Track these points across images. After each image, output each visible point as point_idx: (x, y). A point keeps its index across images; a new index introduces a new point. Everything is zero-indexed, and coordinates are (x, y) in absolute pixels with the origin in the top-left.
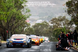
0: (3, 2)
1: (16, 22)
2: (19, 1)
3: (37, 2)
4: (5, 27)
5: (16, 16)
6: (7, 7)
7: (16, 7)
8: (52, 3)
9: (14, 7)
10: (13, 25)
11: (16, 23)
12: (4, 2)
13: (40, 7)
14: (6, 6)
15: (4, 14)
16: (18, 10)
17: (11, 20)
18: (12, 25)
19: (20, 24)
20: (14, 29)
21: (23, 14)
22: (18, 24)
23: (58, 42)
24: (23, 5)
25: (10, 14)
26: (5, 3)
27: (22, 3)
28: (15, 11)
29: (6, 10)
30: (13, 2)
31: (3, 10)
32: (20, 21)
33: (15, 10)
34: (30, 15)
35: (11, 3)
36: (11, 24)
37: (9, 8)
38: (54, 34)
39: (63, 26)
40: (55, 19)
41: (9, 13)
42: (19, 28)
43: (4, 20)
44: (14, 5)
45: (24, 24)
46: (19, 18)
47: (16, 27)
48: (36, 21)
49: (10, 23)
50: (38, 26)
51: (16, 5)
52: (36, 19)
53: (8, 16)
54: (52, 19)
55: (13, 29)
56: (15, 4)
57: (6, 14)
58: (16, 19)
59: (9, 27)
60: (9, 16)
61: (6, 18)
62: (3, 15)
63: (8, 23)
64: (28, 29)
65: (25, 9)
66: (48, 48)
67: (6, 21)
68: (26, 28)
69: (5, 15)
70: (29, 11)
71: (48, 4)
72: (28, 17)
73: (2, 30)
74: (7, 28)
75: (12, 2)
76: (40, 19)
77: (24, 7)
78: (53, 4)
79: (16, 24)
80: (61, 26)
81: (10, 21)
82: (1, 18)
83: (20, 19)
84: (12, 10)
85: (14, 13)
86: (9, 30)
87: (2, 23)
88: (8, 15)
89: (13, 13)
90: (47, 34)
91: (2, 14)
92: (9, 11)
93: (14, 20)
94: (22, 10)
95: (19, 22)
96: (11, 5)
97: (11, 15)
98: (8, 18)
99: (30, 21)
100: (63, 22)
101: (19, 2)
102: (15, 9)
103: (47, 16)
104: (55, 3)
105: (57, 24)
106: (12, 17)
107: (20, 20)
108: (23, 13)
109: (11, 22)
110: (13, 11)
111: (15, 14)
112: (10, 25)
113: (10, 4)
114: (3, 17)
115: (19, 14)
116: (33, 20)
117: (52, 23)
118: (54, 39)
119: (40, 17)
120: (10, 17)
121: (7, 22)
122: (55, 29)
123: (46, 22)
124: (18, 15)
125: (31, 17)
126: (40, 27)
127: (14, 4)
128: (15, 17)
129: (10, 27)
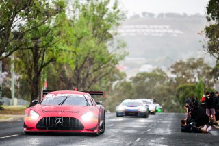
0: (67, 25)
1: (95, 68)
2: (101, 24)
4: (71, 79)
5: (94, 56)
6: (75, 35)
7: (96, 35)
9: (92, 35)
10: (89, 76)
11: (95, 70)
12: (70, 26)
13: (149, 37)
14: (75, 33)
15: (69, 52)
16: (99, 44)
17: (84, 63)
18: (85, 74)
19: (103, 74)
20: (91, 84)
21: (110, 51)
22: (100, 73)
24: (110, 32)
25: (82, 51)
26: (72, 27)
27: (109, 27)
28: (93, 45)
29: (74, 43)
30: (90, 24)
31: (67, 42)
32: (104, 66)
33: (92, 43)
34: (126, 54)
36: (83, 74)
37: (79, 39)
41: (79, 49)
42: (101, 82)
43: (68, 64)
44: (90, 32)
45: (113, 74)
46: (102, 60)
47: (95, 81)
49: (82, 72)
51: (95, 31)
52: (139, 63)
53: (77, 56)
55: (87, 84)
56: (94, 29)
57: (75, 52)
58: (94, 61)
59: (79, 79)
60: (81, 55)
61: (74, 60)
62: (67, 53)
63: (78, 70)
64: (122, 84)
65: (115, 42)
67: (73, 67)
68: (116, 82)
69: (72, 53)
70: (124, 45)
72: (121, 59)
73: (65, 85)
74: (75, 82)
75: (88, 24)
76: (147, 63)
77: (114, 37)
79: (95, 73)
80: (192, 79)
81: (82, 67)
82: (63, 59)
83: (104, 62)
84: (87, 43)
85: (90, 48)
86: (79, 86)
87: (64, 71)
88: (77, 53)
89: (88, 49)
90: (164, 95)
91: (65, 51)
93: (91, 63)
94: (109, 42)
95: (101, 70)
96: (85, 31)
98: (77, 60)
99: (125, 68)
101: (102, 26)
102: (92, 41)
106: (86, 58)
107: (104, 64)
108: (110, 49)
109: (85, 68)
110: (90, 44)
111: (94, 52)
112: (81, 76)
113: (84, 28)
114: (68, 56)
115: (103, 51)
116: (132, 66)
120: (82, 57)
121: (76, 67)
122: (180, 85)
124: (100, 53)
125: (127, 59)
127: (90, 28)
128: (93, 59)
129: (82, 81)
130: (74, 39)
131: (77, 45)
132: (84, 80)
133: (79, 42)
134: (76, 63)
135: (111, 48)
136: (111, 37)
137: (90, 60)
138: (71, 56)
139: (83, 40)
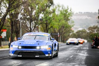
3: (79, 16)
5: (64, 25)
6: (58, 19)
7: (65, 19)
8: (88, 17)
9: (63, 19)
10: (63, 32)
11: (65, 30)
12: (57, 16)
13: (81, 19)
16: (66, 22)
20: (63, 34)
23: (93, 43)
24: (69, 18)
34: (74, 25)
37: (60, 20)
38: (90, 37)
39: (96, 32)
40: (91, 27)
41: (60, 23)
43: (56, 28)
45: (70, 31)
47: (65, 33)
48: (78, 28)
50: (80, 32)
52: (78, 27)
54: (89, 27)
55: (62, 34)
56: (64, 17)
57: (58, 25)
58: (64, 27)
60: (60, 25)
64: (73, 34)
65: (71, 21)
66: (86, 47)
68: (71, 33)
70: (73, 22)
71: (86, 18)
72: (73, 26)
75: (62, 16)
76: (80, 27)
77: (70, 20)
78: (90, 18)
79: (65, 31)
80: (95, 32)
81: (61, 29)
83: (67, 27)
85: (63, 23)
87: (55, 30)
90: (86, 37)
92: (60, 22)
94: (69, 21)
95: (67, 30)
96: (61, 18)
97: (62, 25)
98: (59, 27)
99: (74, 29)
100: (96, 29)
101: (67, 16)
102: (64, 21)
103: (85, 26)
104: (91, 17)
105: (92, 30)
112: (61, 32)
115: (67, 24)
116: (76, 28)
117: (89, 30)
118: (90, 41)
119: (80, 26)
121: (59, 29)
122: (91, 34)
123: (85, 30)
125: (74, 26)
126: (81, 33)
130: (58, 21)
131: (59, 22)
134: (59, 28)
135: (69, 23)
136: (69, 20)
138: (57, 26)
139: (61, 21)
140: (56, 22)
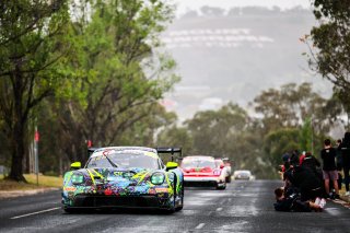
0: (72, 32)
1: (123, 106)
2: (131, 28)
4: (80, 127)
5: (120, 84)
6: (86, 49)
7: (122, 50)
9: (114, 49)
10: (113, 120)
11: (122, 110)
12: (77, 33)
13: (216, 49)
14: (85, 45)
15: (77, 78)
16: (128, 63)
17: (102, 99)
18: (106, 117)
19: (136, 116)
20: (115, 134)
21: (148, 76)
22: (132, 115)
24: (148, 41)
25: (98, 76)
26: (80, 37)
27: (145, 33)
28: (118, 66)
30: (110, 30)
31: (72, 61)
32: (137, 101)
33: (116, 62)
34: (177, 80)
35: (104, 35)
36: (102, 117)
37: (93, 56)
39: (301, 122)
41: (94, 73)
42: (133, 130)
43: (75, 100)
44: (112, 44)
45: (153, 115)
46: (135, 90)
47: (122, 127)
49: (100, 113)
51: (121, 42)
53: (90, 84)
55: (110, 134)
56: (119, 38)
57: (86, 79)
58: (120, 94)
59: (94, 126)
60: (96, 84)
61: (86, 93)
62: (73, 80)
63: (92, 111)
64: (170, 133)
65: (156, 58)
67: (84, 105)
68: (160, 129)
69: (80, 81)
70: (172, 65)
72: (168, 88)
73: (71, 137)
74: (88, 131)
75: (107, 29)
77: (154, 50)
79: (124, 114)
80: (293, 122)
81: (99, 104)
82: (66, 90)
83: (137, 95)
84: (108, 61)
85: (113, 71)
86: (95, 136)
87: (69, 112)
88: (91, 81)
89: (109, 72)
91: (69, 77)
93: (116, 98)
94: (145, 60)
95: (134, 109)
96: (102, 41)
97: (105, 79)
98: (90, 93)
99: (175, 104)
101: (133, 31)
102: (116, 59)
106: (105, 89)
107: (138, 97)
108: (148, 73)
109: (105, 106)
110: (112, 65)
111: (119, 78)
112: (99, 120)
113: (100, 37)
114: (73, 86)
115: (135, 75)
120: (99, 87)
121: (90, 106)
122: (271, 132)
124: (130, 80)
125: (178, 88)
127: (112, 37)
128: (119, 89)
129: (99, 128)
130: (83, 57)
131: (89, 67)
132: (104, 127)
133: (93, 61)
134: (89, 98)
135: (149, 70)
136: (148, 50)
137: (112, 91)
138: (79, 85)
140: (74, 63)
